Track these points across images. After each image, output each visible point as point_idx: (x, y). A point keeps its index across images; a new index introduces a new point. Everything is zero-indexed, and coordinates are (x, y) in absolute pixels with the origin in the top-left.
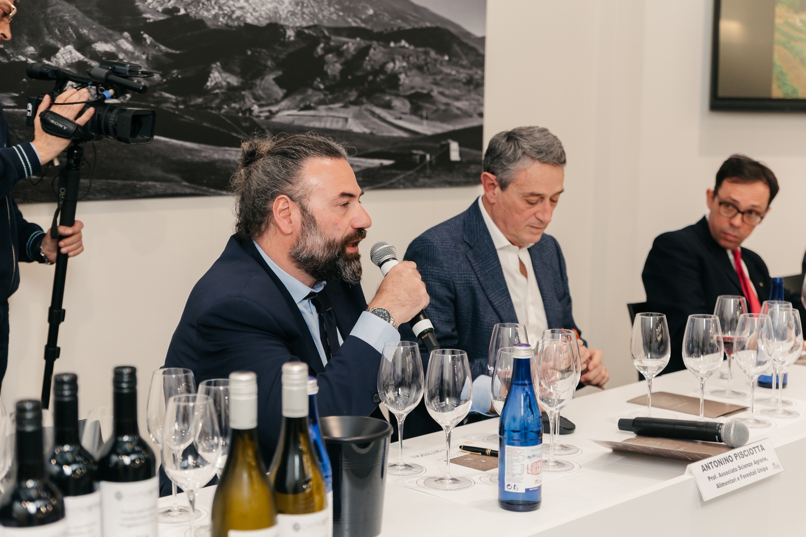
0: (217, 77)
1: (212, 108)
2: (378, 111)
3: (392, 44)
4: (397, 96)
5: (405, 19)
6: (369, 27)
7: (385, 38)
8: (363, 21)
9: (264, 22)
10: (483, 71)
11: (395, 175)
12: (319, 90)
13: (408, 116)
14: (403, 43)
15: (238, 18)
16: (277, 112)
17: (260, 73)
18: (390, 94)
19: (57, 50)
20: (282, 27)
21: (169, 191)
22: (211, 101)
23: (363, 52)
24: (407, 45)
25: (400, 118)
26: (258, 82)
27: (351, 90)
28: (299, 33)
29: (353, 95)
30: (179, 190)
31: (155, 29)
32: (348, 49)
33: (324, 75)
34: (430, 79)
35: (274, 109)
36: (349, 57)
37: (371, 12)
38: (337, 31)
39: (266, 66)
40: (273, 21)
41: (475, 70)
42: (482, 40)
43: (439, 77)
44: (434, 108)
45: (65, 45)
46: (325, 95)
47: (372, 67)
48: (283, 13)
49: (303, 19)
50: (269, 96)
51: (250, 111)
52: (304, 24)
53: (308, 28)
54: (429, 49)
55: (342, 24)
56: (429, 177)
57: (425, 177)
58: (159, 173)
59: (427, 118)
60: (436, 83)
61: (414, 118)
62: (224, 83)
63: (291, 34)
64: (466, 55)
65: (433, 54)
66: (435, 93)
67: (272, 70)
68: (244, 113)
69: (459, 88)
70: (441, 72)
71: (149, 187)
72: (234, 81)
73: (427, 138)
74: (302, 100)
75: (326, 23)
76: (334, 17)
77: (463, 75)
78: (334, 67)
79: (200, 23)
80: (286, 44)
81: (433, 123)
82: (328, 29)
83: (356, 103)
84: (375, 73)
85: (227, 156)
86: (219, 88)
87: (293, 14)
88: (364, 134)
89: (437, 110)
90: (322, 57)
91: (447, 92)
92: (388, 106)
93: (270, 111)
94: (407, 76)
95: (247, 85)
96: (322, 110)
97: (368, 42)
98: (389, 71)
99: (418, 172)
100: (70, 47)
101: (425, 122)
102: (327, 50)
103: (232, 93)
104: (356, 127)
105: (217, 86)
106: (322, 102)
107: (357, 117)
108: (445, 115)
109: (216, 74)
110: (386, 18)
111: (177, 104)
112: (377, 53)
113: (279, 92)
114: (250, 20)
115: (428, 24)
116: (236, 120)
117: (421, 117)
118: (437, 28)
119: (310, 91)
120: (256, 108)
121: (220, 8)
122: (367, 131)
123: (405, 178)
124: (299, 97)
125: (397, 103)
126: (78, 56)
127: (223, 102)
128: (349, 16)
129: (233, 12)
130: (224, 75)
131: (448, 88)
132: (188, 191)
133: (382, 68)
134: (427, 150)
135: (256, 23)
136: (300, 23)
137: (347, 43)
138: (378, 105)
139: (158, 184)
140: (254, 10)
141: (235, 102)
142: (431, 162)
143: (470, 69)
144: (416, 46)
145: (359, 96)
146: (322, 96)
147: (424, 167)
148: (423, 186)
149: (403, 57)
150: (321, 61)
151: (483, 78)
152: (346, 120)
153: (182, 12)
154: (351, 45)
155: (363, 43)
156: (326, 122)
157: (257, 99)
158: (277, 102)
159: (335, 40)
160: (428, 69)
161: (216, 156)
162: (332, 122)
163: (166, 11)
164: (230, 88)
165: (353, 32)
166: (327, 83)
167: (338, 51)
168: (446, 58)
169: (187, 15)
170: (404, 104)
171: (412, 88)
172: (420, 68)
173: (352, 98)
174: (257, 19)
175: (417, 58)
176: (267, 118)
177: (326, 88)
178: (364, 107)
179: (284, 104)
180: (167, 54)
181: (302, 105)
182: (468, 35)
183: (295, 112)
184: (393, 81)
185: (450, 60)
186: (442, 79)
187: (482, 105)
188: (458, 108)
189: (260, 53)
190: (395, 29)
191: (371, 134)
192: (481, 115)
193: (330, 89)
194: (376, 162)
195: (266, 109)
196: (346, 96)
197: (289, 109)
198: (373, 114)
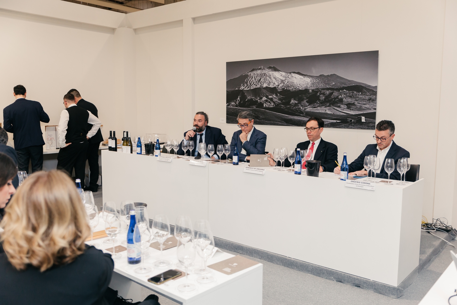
0: (293, 101)
1: (291, 108)
2: (336, 108)
3: (341, 91)
4: (342, 104)
5: (344, 84)
6: (333, 87)
7: (338, 90)
8: (331, 86)
9: (304, 89)
10: (376, 96)
11: (341, 125)
12: (318, 103)
13: (346, 109)
14: (344, 90)
15: (298, 89)
16: (307, 109)
17: (303, 100)
18: (340, 104)
19: (263, 98)
20: (308, 89)
21: (282, 124)
22: (291, 106)
23: (331, 94)
24: (346, 91)
25: (343, 110)
26: (302, 102)
27: (327, 103)
28: (313, 90)
29: (328, 104)
30: (284, 124)
31: (280, 93)
32: (327, 93)
33: (319, 100)
34: (354, 99)
35: (306, 108)
36: (327, 95)
37: (334, 83)
38: (323, 89)
39: (304, 99)
40: (306, 88)
41: (372, 96)
42: (376, 87)
43: (357, 99)
44: (356, 107)
45: (264, 97)
46: (320, 104)
47: (334, 97)
48: (309, 86)
49: (314, 87)
50: (305, 105)
51: (300, 108)
52: (314, 88)
53: (315, 89)
54: (354, 91)
55: (325, 87)
56: (353, 126)
57: (351, 126)
58: (280, 121)
59: (353, 110)
60: (357, 101)
61: (348, 110)
62: (294, 103)
63: (311, 91)
64: (369, 92)
65: (355, 92)
66: (356, 103)
67: (305, 99)
68: (299, 109)
69: (365, 101)
70: (358, 97)
71: (278, 123)
72: (296, 102)
73: (352, 115)
74: (313, 106)
75: (320, 88)
76: (323, 86)
77: (367, 98)
78: (322, 98)
79: (289, 90)
80: (309, 93)
81: (355, 111)
82: (320, 89)
83: (328, 106)
84: (335, 99)
85: (294, 118)
86: (293, 104)
87: (311, 86)
88: (331, 114)
89: (357, 108)
90: (319, 95)
91: (360, 103)
92: (339, 107)
93: (305, 108)
94: (345, 99)
95: (300, 103)
96: (319, 108)
97: (333, 91)
98: (339, 98)
99: (349, 124)
100: (265, 97)
101: (352, 111)
102: (320, 94)
103: (296, 105)
104: (328, 112)
105: (292, 103)
106: (318, 106)
107: (329, 110)
108: (360, 109)
109: (292, 101)
110: (339, 84)
111: (284, 107)
112: (336, 94)
113: (308, 104)
114: (300, 89)
115: (354, 85)
116: (297, 111)
117: (351, 110)
118: (357, 85)
119: (315, 104)
120: (301, 108)
121: (294, 87)
122: (332, 113)
123: (344, 126)
124: (312, 105)
125: (342, 106)
126: (266, 99)
127: (294, 106)
128: (327, 85)
129: (297, 88)
130: (294, 101)
131: (361, 102)
132: (286, 125)
133: (337, 97)
134: (352, 118)
135: (302, 89)
136: (313, 88)
137: (326, 92)
138: (335, 107)
139: (280, 123)
140: (301, 86)
141: (296, 106)
142: (354, 122)
143: (370, 96)
144: (349, 91)
145: (329, 105)
146: (319, 105)
147: (352, 123)
148: (351, 128)
149: (345, 94)
150: (319, 96)
151: (376, 98)
152: (326, 110)
153: (285, 89)
154: (328, 92)
155: (331, 91)
156: (320, 111)
157: (302, 106)
158: (307, 106)
159: (322, 92)
160: (353, 97)
161: (292, 118)
162: (322, 111)
163: (282, 89)
164: (296, 103)
165: (328, 89)
166: (320, 102)
167: (324, 94)
168: (361, 93)
169: (286, 89)
170: (345, 106)
171: (348, 102)
172: (350, 97)
173: (328, 105)
174: (302, 88)
175: (350, 94)
176: (304, 110)
177: (320, 103)
178: (331, 107)
179: (308, 107)
180: (282, 97)
181: (313, 107)
182: (370, 86)
183: (311, 109)
184: (341, 101)
185: (362, 94)
186: (358, 99)
187: (376, 106)
188: (365, 107)
189: (303, 96)
190: (342, 87)
191: (333, 114)
192: (375, 109)
193: (321, 103)
194: (335, 121)
195: (304, 108)
196: (326, 104)
197: (310, 108)
198: (334, 109)
